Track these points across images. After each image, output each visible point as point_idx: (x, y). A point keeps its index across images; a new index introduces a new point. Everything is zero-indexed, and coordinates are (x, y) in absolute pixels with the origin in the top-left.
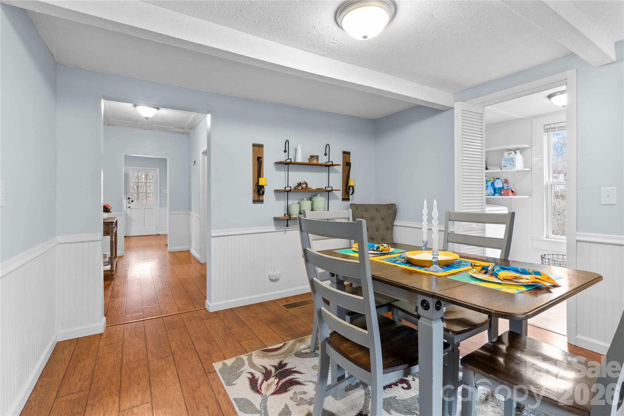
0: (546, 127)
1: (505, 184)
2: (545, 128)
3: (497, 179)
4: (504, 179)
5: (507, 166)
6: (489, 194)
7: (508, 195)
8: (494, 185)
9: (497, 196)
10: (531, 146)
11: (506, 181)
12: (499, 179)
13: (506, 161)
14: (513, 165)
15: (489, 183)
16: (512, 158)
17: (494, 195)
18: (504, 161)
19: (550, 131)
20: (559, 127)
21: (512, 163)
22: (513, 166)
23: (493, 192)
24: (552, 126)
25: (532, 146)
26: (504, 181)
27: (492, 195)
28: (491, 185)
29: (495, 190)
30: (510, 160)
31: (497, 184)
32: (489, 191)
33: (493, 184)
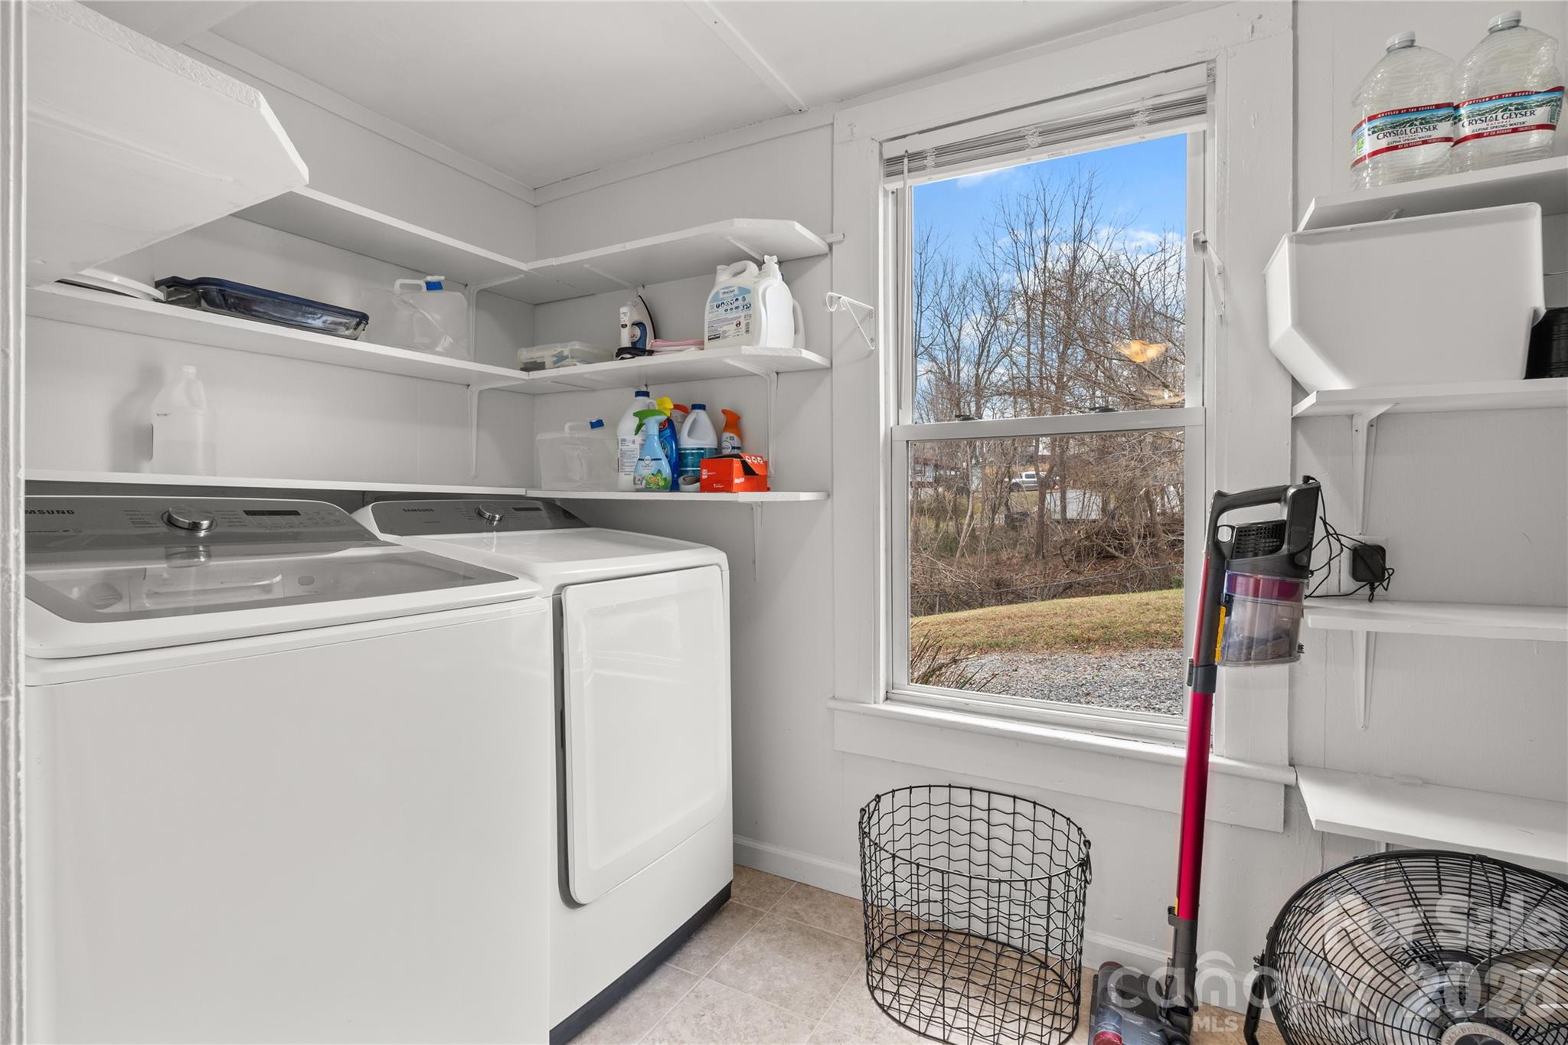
0: (894, 150)
1: (727, 435)
2: (886, 156)
3: (695, 407)
4: (724, 412)
5: (725, 332)
6: (648, 483)
7: (728, 487)
8: (675, 436)
9: (689, 495)
10: (830, 246)
11: (732, 422)
12: (702, 407)
13: (722, 310)
14: (748, 324)
15: (653, 426)
16: (744, 291)
17: (674, 487)
18: (712, 307)
19: (906, 171)
20: (941, 151)
21: (741, 314)
22: (747, 331)
23: (666, 470)
24: (914, 145)
25: (834, 247)
26: (722, 418)
27: (659, 489)
28: (660, 437)
29: (678, 461)
30: (737, 304)
31: (689, 434)
32: (647, 470)
33: (669, 430)
